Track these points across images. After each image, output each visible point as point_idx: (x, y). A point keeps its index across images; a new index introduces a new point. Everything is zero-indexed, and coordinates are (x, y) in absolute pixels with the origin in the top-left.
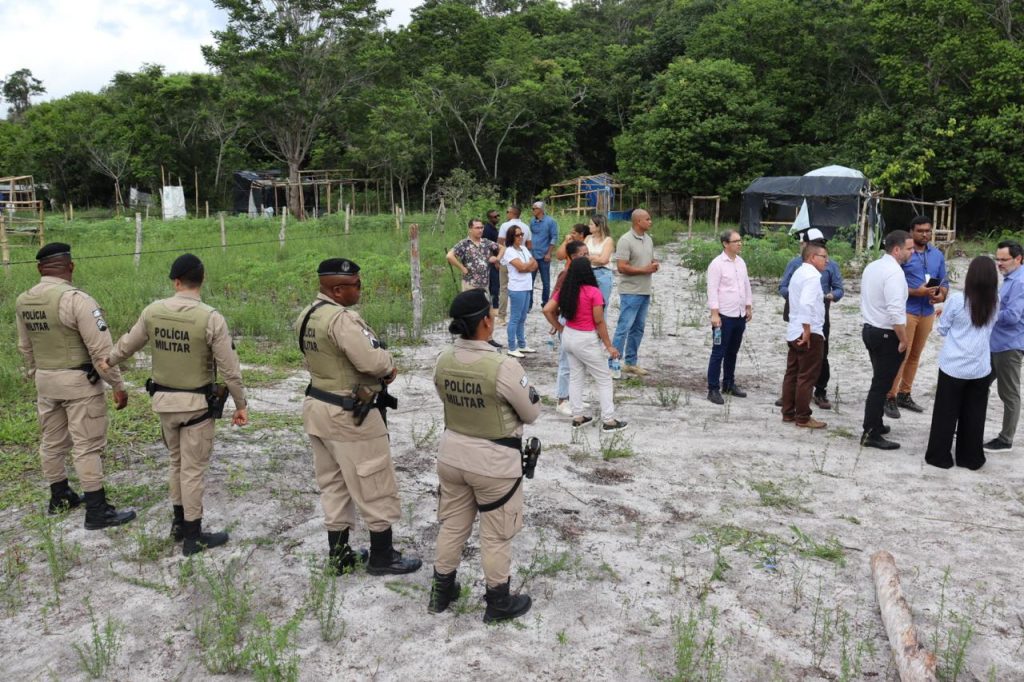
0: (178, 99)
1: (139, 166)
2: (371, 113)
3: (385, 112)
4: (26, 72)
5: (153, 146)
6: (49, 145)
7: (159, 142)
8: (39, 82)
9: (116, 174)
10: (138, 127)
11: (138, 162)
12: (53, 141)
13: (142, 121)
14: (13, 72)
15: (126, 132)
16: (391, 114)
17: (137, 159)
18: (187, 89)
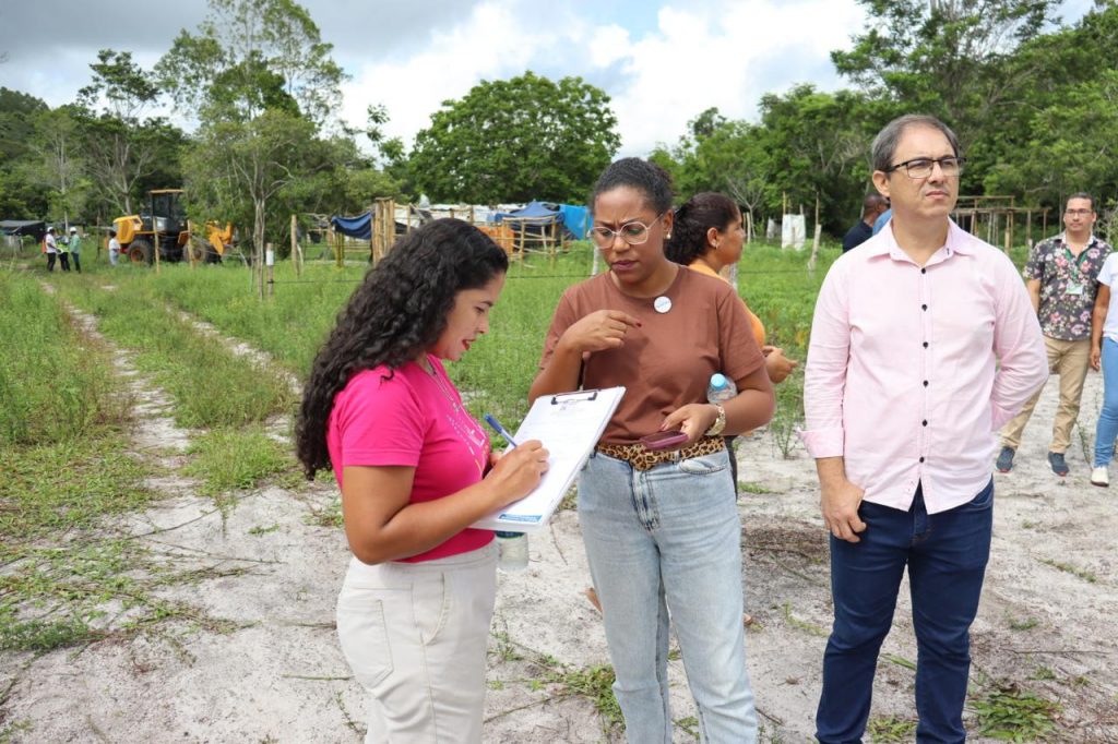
0: (819, 119)
1: (773, 195)
2: (1035, 119)
3: (1055, 116)
4: (714, 110)
5: (791, 173)
6: (698, 175)
7: (797, 168)
8: (724, 119)
9: (750, 203)
10: (776, 151)
11: (773, 190)
12: (702, 172)
13: (782, 146)
14: (703, 111)
15: (765, 158)
16: (1064, 118)
17: (773, 187)
18: (831, 107)
